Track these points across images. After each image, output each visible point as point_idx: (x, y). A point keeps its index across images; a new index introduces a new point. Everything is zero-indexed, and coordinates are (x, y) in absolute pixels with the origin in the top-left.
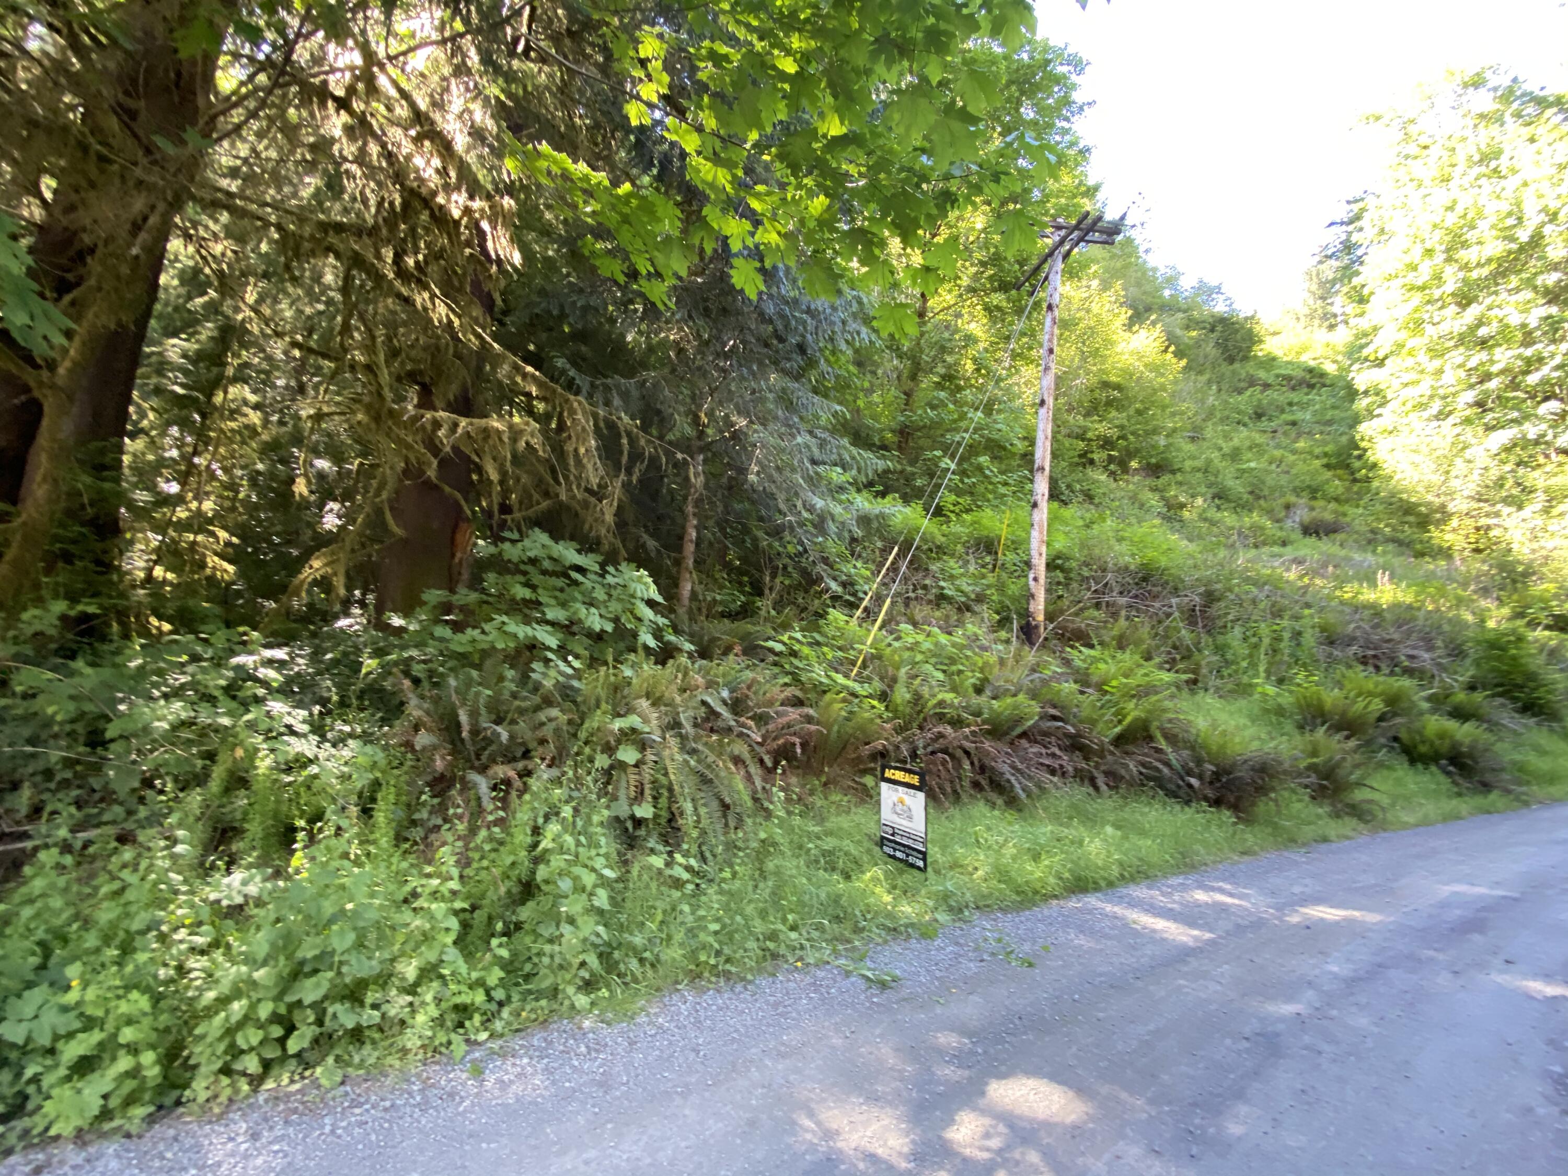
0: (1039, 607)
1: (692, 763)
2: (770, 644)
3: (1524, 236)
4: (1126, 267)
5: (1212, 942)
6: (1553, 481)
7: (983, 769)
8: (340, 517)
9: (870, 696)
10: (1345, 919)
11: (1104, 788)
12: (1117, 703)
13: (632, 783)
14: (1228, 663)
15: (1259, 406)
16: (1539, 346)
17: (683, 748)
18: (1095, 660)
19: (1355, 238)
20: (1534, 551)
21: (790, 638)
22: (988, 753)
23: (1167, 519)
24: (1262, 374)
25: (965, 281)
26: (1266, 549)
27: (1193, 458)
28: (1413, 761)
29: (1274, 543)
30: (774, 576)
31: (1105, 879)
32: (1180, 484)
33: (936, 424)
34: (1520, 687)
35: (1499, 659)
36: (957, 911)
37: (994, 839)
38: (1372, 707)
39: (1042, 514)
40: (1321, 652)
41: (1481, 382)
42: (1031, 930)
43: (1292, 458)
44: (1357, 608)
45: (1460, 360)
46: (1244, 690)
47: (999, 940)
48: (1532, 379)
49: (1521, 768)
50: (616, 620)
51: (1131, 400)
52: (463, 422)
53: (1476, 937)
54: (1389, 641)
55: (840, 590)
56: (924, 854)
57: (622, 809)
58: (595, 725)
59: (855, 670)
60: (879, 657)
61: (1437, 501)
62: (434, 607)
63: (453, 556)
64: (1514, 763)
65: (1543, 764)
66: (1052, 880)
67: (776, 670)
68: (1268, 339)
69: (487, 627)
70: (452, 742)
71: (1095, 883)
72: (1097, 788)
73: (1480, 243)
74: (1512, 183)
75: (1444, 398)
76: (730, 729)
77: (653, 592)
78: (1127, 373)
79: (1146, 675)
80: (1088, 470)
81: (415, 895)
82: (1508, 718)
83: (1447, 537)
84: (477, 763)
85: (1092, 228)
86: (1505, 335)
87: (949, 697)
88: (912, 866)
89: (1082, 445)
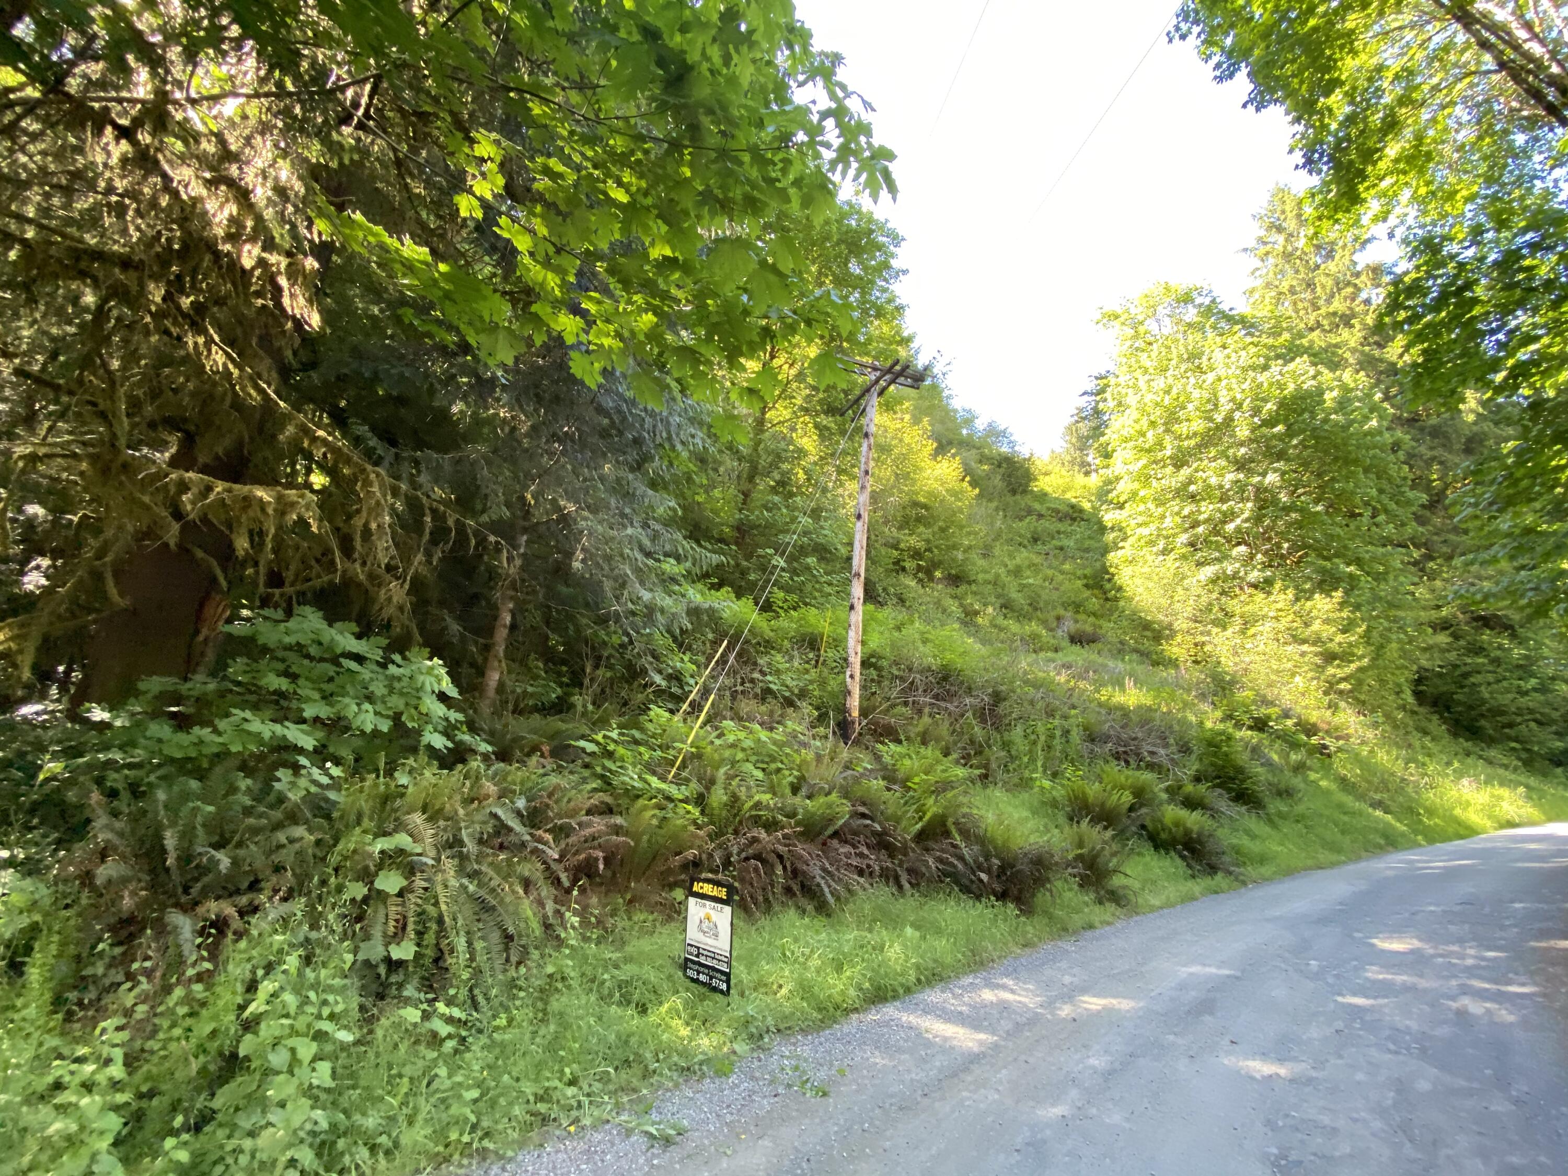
0: (854, 703)
1: (472, 888)
2: (582, 743)
3: (1219, 418)
4: (932, 407)
5: (996, 1047)
6: (1246, 609)
7: (795, 873)
8: (47, 577)
9: (686, 801)
10: (1105, 1008)
11: (907, 886)
12: (919, 799)
13: (392, 916)
14: (1013, 758)
15: (1035, 532)
16: (1232, 503)
17: (461, 871)
18: (902, 756)
19: (1101, 406)
20: (1236, 664)
21: (605, 737)
22: (800, 857)
23: (965, 624)
24: (1037, 506)
25: (799, 401)
26: (1042, 655)
27: (986, 572)
28: (1156, 848)
29: (1049, 649)
30: (597, 667)
31: (902, 985)
32: (975, 593)
33: (768, 526)
34: (1233, 779)
35: (1215, 754)
36: (756, 1039)
37: (799, 950)
38: (1124, 799)
39: (857, 617)
40: (1085, 748)
41: (1193, 527)
42: (829, 1052)
43: (1061, 577)
44: (1111, 709)
45: (1176, 509)
46: (1025, 784)
47: (796, 1068)
48: (1230, 527)
49: (1237, 850)
50: (397, 718)
51: (935, 519)
52: (220, 487)
53: (1207, 1018)
54: (1135, 739)
55: (664, 684)
56: (728, 975)
57: (374, 950)
58: (352, 846)
59: (674, 771)
60: (699, 756)
61: (1167, 620)
62: (156, 697)
63: (197, 632)
64: (1233, 847)
65: (1254, 847)
66: (852, 992)
67: (586, 773)
68: (1041, 477)
69: (222, 724)
70: (152, 871)
71: (894, 990)
72: (900, 887)
73: (1188, 420)
74: (1210, 377)
75: (1167, 537)
76: (523, 845)
77: (447, 685)
78: (931, 494)
79: (944, 771)
80: (901, 577)
81: (58, 1086)
82: (1223, 804)
83: (1175, 650)
84: (184, 899)
85: (901, 374)
86: (1208, 492)
87: (766, 798)
88: (715, 989)
89: (896, 553)
